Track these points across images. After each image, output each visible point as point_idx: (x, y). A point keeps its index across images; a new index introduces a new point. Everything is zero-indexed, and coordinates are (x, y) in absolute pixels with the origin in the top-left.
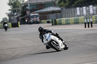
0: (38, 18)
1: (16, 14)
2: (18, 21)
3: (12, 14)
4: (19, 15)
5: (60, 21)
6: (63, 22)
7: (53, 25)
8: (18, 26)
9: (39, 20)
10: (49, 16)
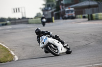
0: (74, 12)
1: (50, 8)
2: (52, 15)
3: (46, 8)
4: (53, 10)
5: (97, 16)
6: (99, 17)
7: (89, 20)
8: (52, 22)
9: (74, 15)
10: (85, 11)
